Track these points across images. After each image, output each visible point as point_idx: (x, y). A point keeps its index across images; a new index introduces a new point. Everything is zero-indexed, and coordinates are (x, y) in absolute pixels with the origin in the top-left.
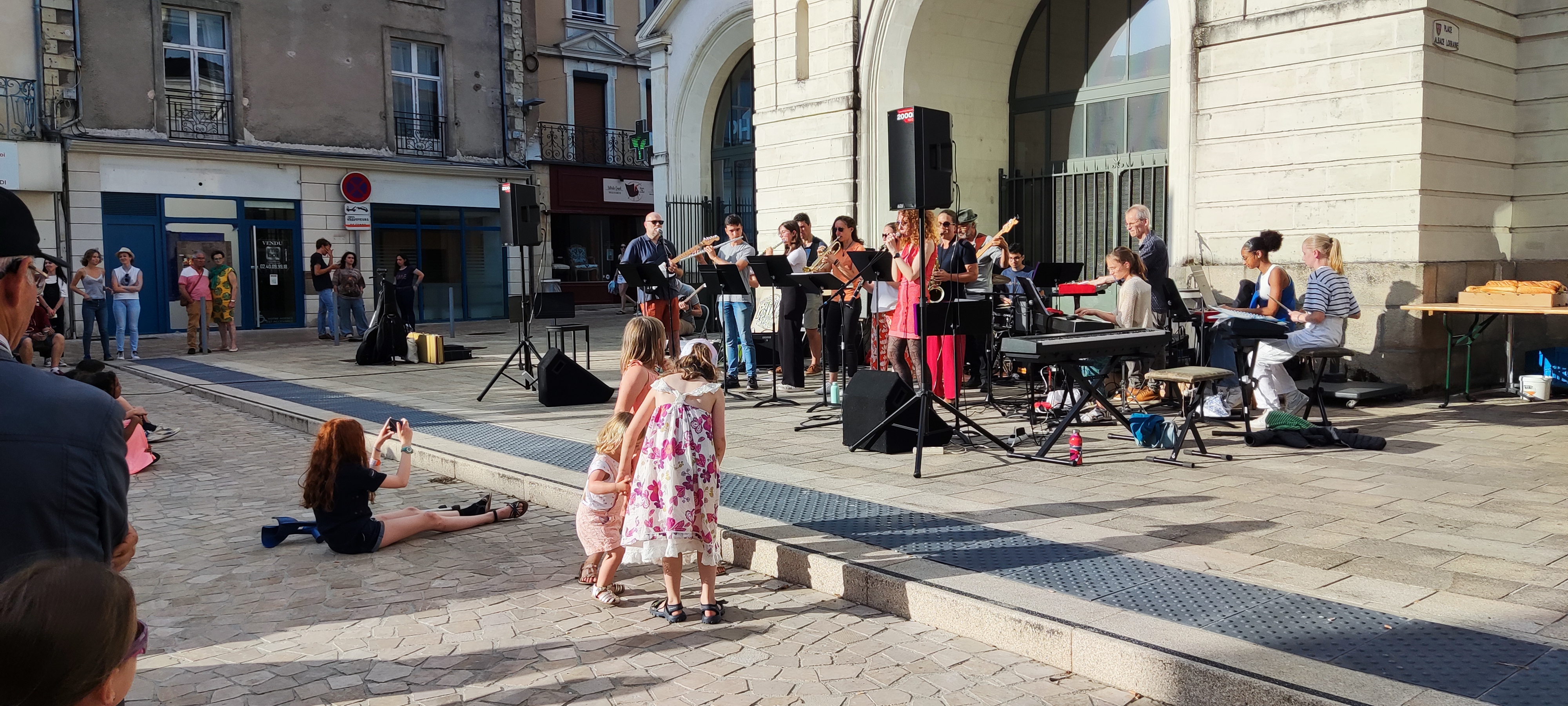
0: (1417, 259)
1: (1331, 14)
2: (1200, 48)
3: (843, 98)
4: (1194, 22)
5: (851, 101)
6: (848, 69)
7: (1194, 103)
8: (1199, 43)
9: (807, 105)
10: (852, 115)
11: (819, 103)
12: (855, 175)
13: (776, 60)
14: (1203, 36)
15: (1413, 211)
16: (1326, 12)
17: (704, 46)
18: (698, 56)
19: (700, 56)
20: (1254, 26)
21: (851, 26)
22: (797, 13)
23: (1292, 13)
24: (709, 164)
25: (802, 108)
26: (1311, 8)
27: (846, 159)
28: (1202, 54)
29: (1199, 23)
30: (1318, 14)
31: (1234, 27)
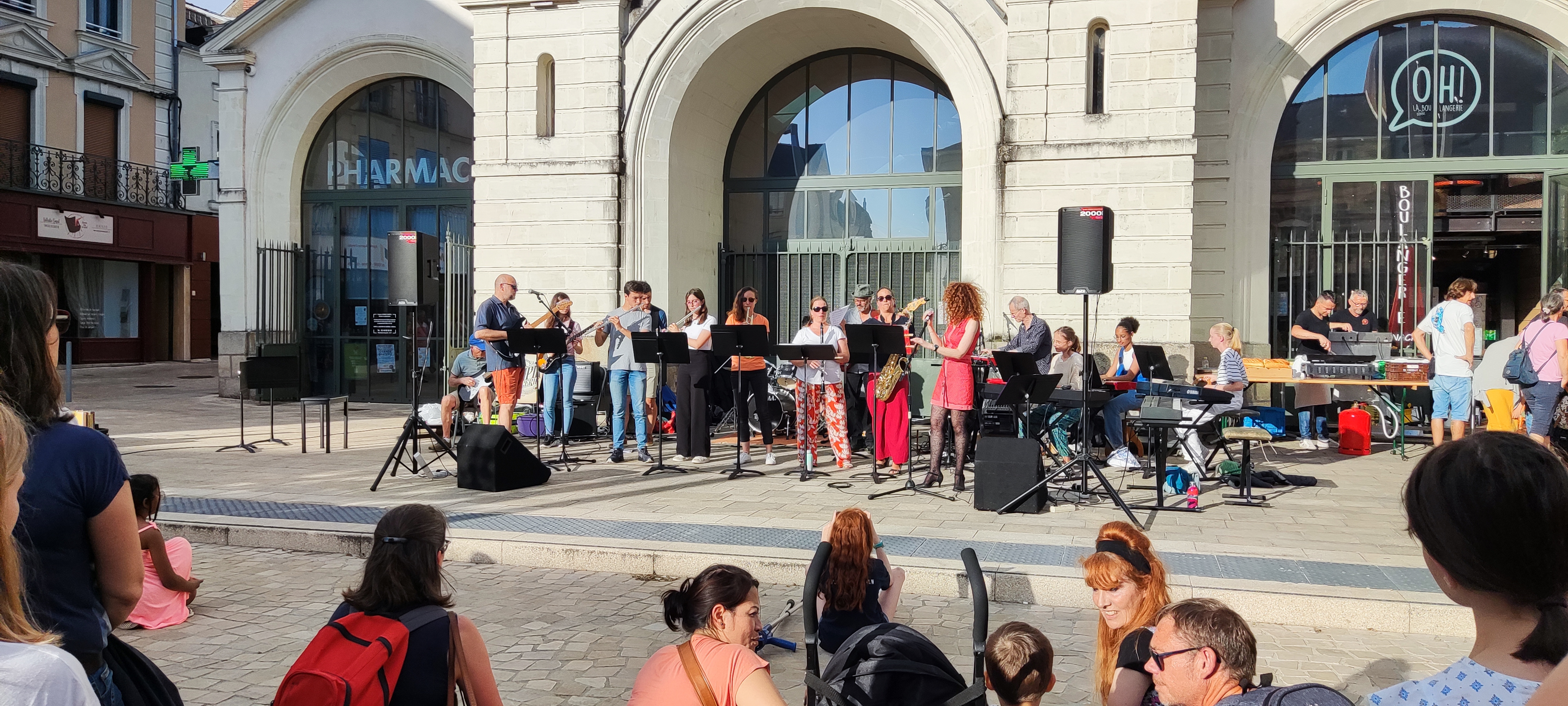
0: (1189, 341)
1: (1121, 150)
2: (1006, 162)
3: (607, 161)
4: (998, 140)
5: (616, 166)
6: (611, 133)
7: (999, 207)
8: (1007, 158)
9: (554, 163)
10: (616, 179)
11: (570, 163)
12: (619, 241)
13: (507, 112)
14: (1010, 152)
15: (1186, 305)
16: (1116, 148)
17: (309, 74)
18: (298, 84)
19: (302, 82)
20: (1056, 151)
21: (616, 91)
22: (538, 67)
23: (1089, 144)
24: (299, 206)
25: (546, 166)
26: (1104, 143)
27: (607, 222)
28: (1009, 166)
29: (1004, 141)
30: (1110, 148)
31: (1038, 149)
